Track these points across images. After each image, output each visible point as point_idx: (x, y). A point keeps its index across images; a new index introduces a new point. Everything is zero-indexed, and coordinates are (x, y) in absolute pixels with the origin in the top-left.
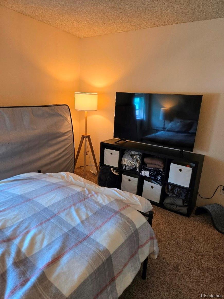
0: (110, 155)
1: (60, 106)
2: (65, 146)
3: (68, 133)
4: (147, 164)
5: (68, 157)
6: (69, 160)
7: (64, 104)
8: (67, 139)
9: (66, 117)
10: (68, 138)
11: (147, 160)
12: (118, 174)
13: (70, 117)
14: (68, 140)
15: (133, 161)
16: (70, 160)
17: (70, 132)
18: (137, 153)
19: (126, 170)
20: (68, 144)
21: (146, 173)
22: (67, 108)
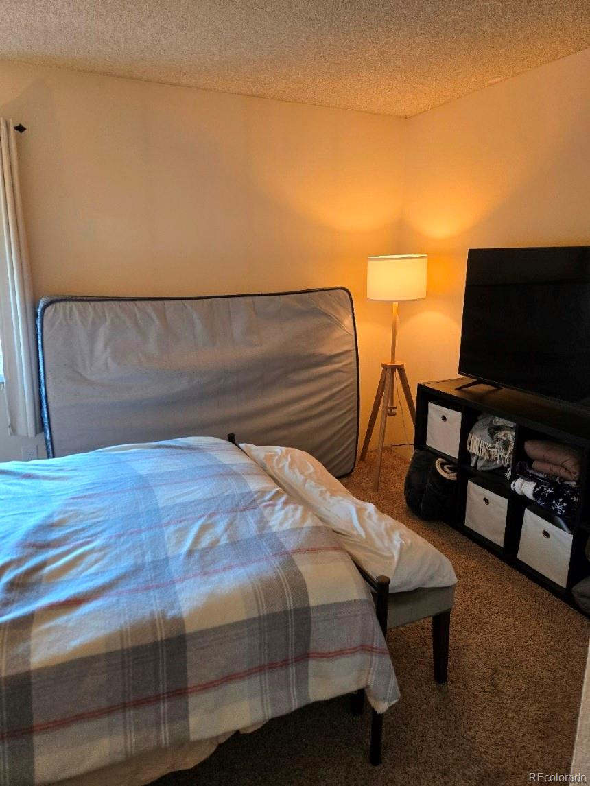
0: (441, 420)
1: (326, 292)
2: (330, 387)
3: (343, 357)
4: (533, 460)
5: (340, 416)
6: (339, 423)
7: (339, 286)
8: (337, 371)
9: (337, 316)
10: (342, 369)
11: (532, 448)
12: (455, 479)
13: (351, 316)
14: (341, 374)
15: (494, 447)
16: (344, 423)
17: (350, 353)
18: (511, 424)
19: (479, 468)
20: (340, 383)
21: (525, 488)
22: (345, 297)
